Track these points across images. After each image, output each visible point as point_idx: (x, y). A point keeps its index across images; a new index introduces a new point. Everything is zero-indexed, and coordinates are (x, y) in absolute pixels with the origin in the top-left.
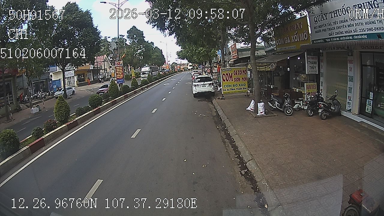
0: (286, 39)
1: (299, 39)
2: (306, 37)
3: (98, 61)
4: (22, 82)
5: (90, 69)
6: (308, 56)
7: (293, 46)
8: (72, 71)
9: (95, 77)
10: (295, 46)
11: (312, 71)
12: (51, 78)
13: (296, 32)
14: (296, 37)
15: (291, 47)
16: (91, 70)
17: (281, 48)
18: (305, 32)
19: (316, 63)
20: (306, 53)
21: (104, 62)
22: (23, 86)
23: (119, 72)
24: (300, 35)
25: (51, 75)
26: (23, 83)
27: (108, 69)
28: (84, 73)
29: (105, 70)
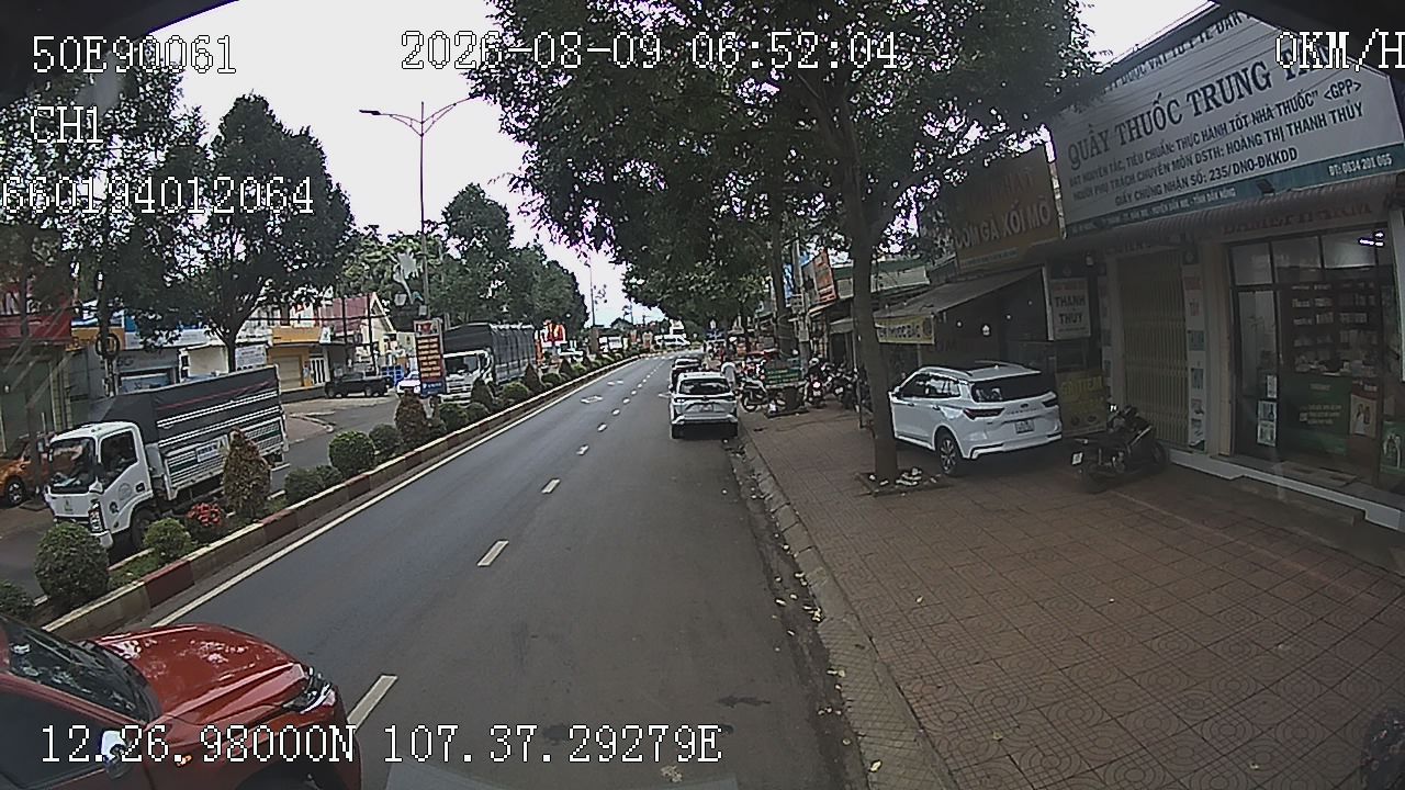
0: (984, 228)
1: (1027, 224)
2: (1046, 217)
3: (347, 316)
4: (86, 374)
5: (321, 341)
6: (1054, 281)
7: (1008, 251)
8: (257, 346)
9: (338, 372)
10: (1014, 249)
11: (1067, 330)
12: (185, 368)
13: (1016, 202)
14: (1015, 218)
15: (1002, 252)
16: (322, 345)
17: (970, 259)
18: (1044, 199)
19: (1083, 299)
20: (1044, 270)
21: (370, 318)
22: (89, 387)
23: (426, 355)
24: (1029, 209)
25: (184, 359)
26: (88, 378)
27: (382, 344)
28: (300, 357)
29: (373, 346)
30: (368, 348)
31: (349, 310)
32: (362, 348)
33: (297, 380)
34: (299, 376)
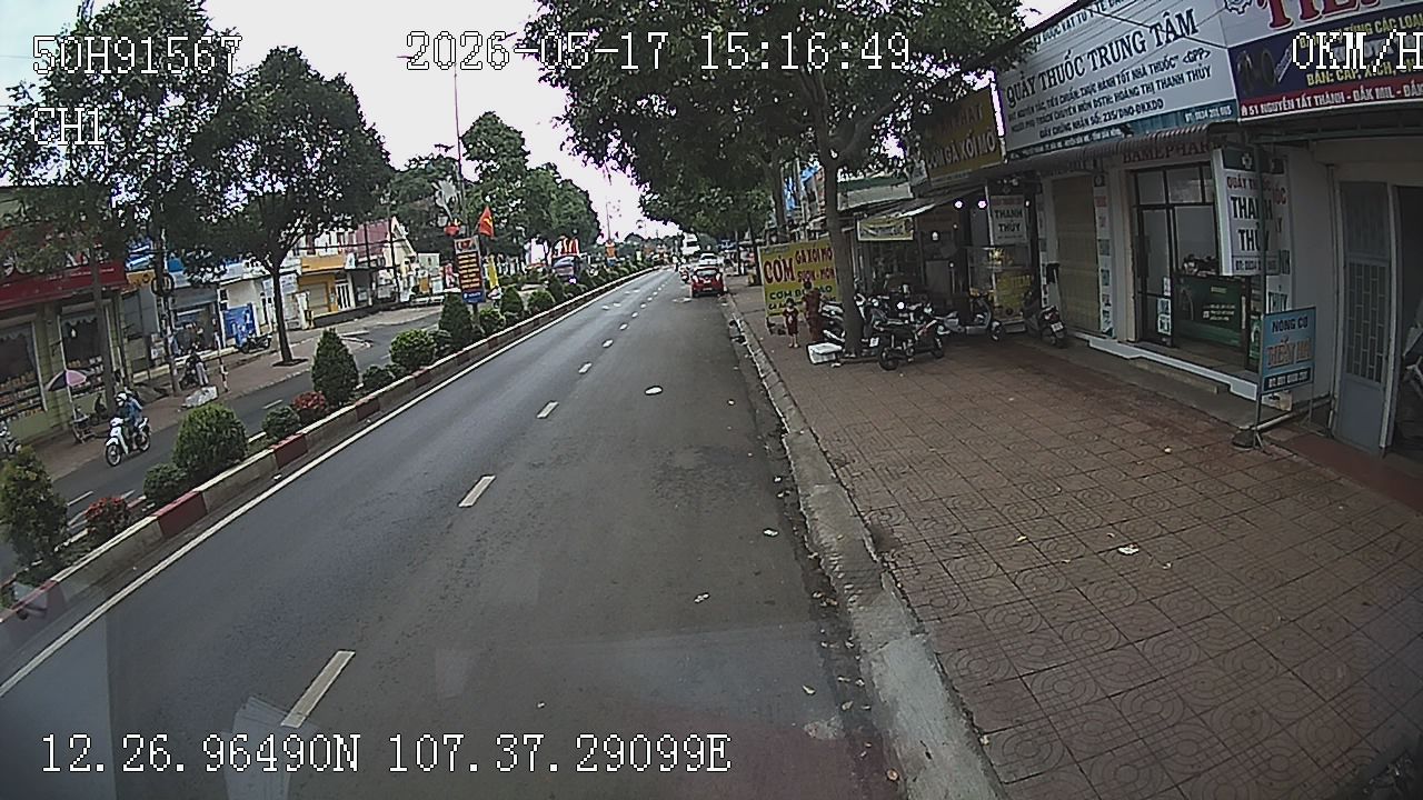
0: (948, 152)
1: (978, 151)
2: (992, 146)
3: (370, 241)
4: (139, 314)
5: (347, 267)
6: (994, 197)
8: (288, 276)
9: (363, 296)
11: (1006, 237)
12: (223, 302)
13: (970, 131)
14: (969, 145)
15: (961, 173)
16: (347, 270)
17: (938, 177)
18: (990, 130)
19: (1020, 213)
20: (986, 189)
21: (391, 242)
22: (143, 327)
23: (467, 269)
24: (979, 138)
25: (223, 293)
26: (142, 317)
27: (403, 267)
28: (326, 283)
29: (395, 267)
30: (392, 271)
31: (371, 236)
32: (385, 271)
33: (325, 306)
34: (326, 303)
